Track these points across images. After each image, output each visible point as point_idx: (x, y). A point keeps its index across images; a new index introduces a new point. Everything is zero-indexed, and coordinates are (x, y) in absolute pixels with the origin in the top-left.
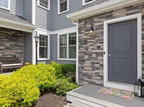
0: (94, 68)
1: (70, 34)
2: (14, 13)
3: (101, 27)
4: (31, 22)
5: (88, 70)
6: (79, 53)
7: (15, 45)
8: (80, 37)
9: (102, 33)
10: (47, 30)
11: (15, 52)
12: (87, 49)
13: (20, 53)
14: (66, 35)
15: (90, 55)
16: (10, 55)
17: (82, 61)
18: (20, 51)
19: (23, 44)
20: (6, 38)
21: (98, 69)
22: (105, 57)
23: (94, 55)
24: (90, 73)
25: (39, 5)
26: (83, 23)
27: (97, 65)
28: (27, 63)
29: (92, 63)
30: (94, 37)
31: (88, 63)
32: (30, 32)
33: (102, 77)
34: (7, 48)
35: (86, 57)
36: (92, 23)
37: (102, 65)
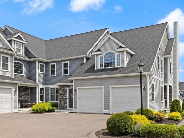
0: (64, 104)
1: (56, 88)
2: (25, 76)
3: (66, 90)
4: (35, 82)
5: (63, 104)
6: (60, 98)
7: (26, 94)
8: (60, 92)
9: (67, 92)
10: (43, 85)
11: (26, 98)
12: (62, 97)
13: (28, 98)
14: (54, 88)
15: (63, 99)
16: (24, 99)
17: (60, 101)
18: (28, 97)
19: (29, 93)
20: (23, 90)
21: (66, 104)
22: (68, 100)
23: (64, 99)
24: (63, 105)
25: (40, 72)
26: (61, 87)
27: (65, 103)
28: (33, 103)
29: (64, 102)
30: (65, 93)
31: (62, 102)
32: (36, 87)
33: (67, 106)
34: (23, 95)
35: (62, 100)
36: (64, 88)
37: (67, 102)
